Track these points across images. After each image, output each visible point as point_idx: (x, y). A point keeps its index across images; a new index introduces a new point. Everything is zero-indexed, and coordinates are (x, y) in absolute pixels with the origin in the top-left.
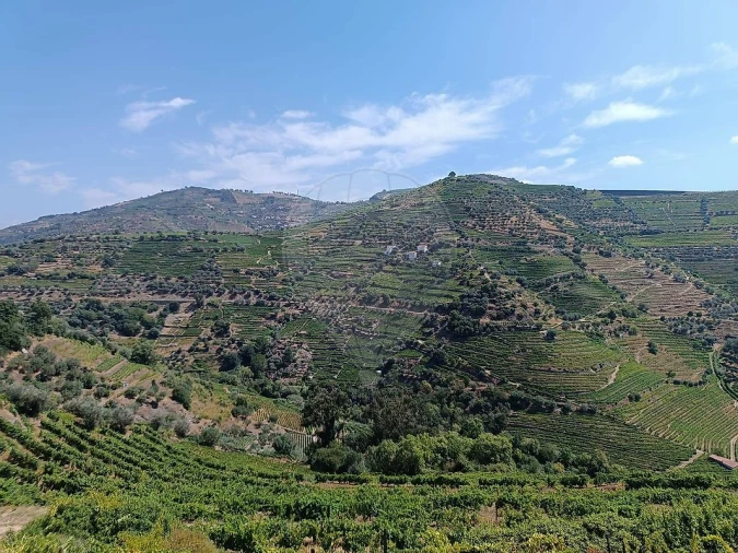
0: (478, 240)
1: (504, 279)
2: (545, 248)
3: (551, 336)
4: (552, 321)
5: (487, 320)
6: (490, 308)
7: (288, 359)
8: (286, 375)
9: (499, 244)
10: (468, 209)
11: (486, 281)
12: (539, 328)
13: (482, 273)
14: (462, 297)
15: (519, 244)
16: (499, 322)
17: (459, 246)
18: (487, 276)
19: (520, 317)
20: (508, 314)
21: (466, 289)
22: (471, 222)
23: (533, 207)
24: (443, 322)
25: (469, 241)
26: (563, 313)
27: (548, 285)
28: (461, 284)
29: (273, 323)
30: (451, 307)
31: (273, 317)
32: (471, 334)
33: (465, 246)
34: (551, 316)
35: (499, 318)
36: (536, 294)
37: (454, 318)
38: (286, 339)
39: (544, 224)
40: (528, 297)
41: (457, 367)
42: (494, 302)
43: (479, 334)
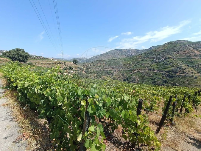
0: (177, 56)
1: (183, 65)
2: (196, 57)
3: (196, 78)
4: (197, 74)
5: (178, 74)
6: (179, 72)
7: (134, 80)
8: (134, 83)
9: (182, 57)
10: (174, 50)
11: (179, 66)
12: (192, 76)
13: (178, 64)
14: (172, 69)
15: (188, 57)
16: (182, 74)
17: (171, 58)
18: (179, 64)
19: (187, 73)
20: (184, 73)
21: (173, 67)
22: (175, 53)
23: (193, 48)
24: (167, 74)
25: (174, 57)
26: (200, 73)
27: (196, 66)
28: (172, 66)
29: (132, 74)
30: (169, 71)
31: (132, 72)
32: (174, 77)
33: (173, 58)
34: (196, 73)
35: (181, 73)
36: (192, 68)
37: (170, 73)
38: (134, 76)
39: (196, 52)
40: (190, 69)
41: (170, 83)
42: (181, 70)
43: (176, 77)
